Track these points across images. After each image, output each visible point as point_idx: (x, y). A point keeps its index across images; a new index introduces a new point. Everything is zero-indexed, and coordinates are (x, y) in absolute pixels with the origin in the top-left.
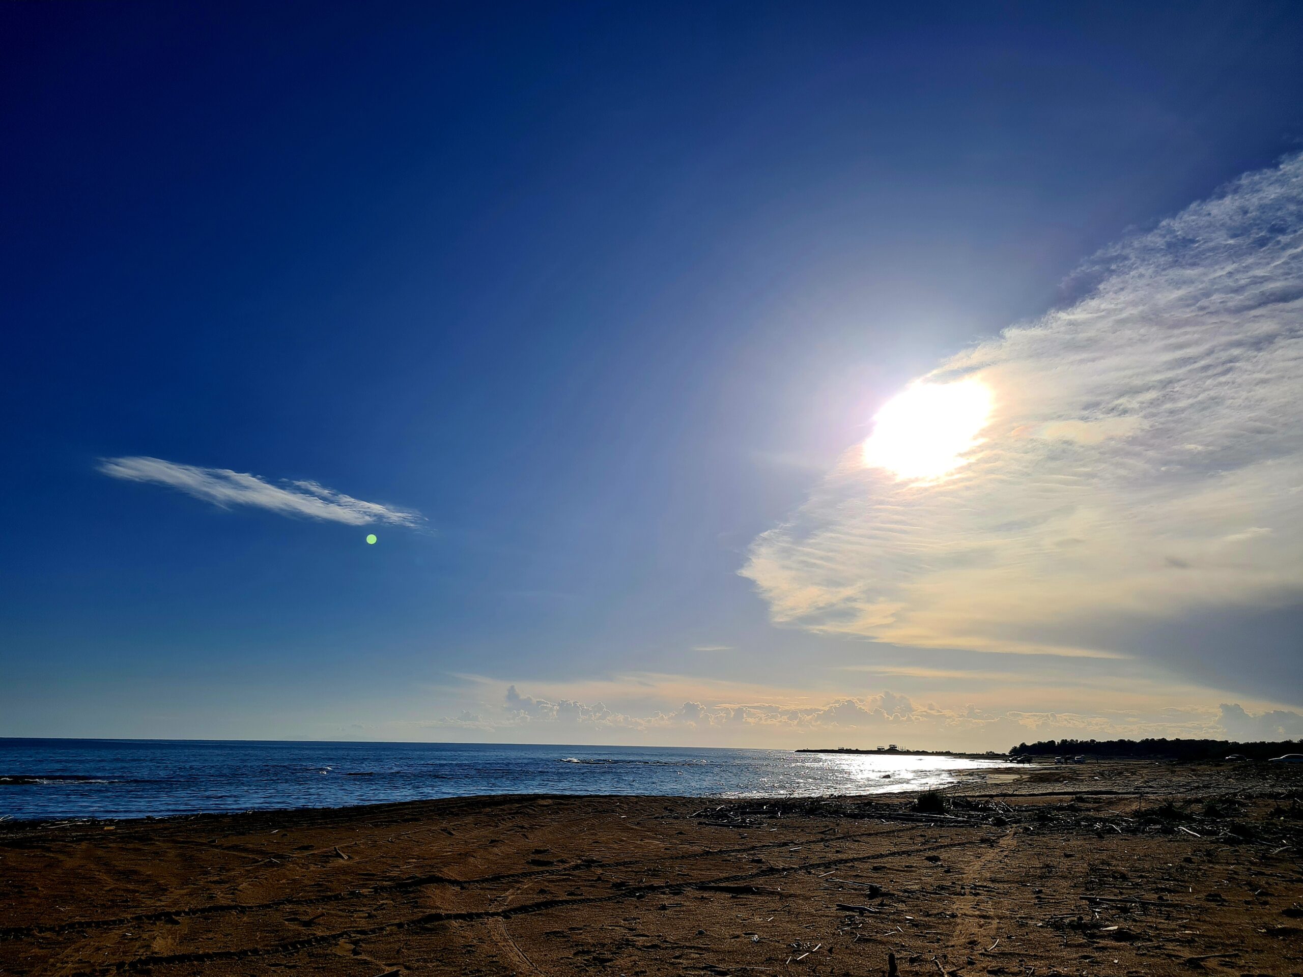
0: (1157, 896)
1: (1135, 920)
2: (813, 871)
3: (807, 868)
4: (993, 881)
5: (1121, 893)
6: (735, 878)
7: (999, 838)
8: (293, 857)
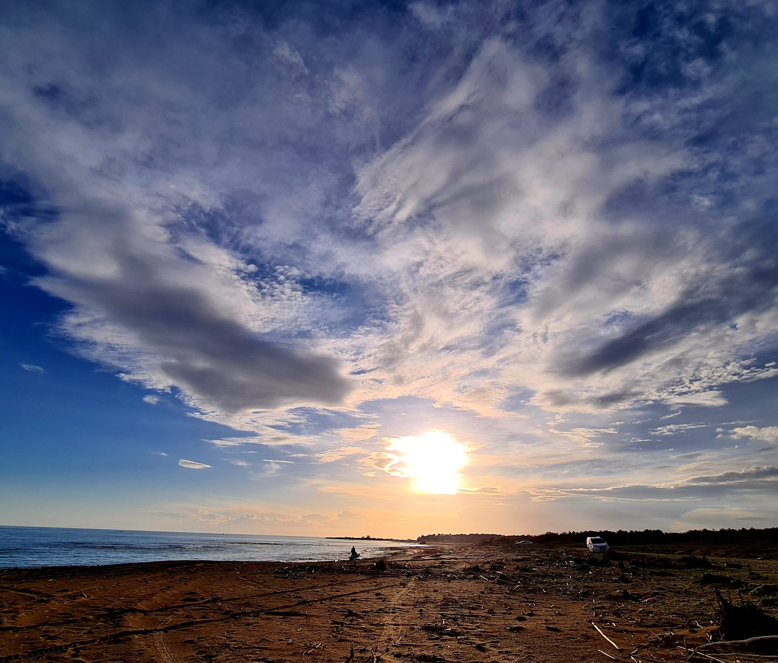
0: (469, 611)
1: (459, 625)
2: (324, 602)
3: (321, 600)
4: (403, 605)
5: (455, 610)
6: (287, 607)
7: (408, 582)
8: (55, 596)
